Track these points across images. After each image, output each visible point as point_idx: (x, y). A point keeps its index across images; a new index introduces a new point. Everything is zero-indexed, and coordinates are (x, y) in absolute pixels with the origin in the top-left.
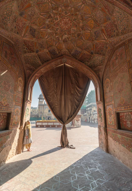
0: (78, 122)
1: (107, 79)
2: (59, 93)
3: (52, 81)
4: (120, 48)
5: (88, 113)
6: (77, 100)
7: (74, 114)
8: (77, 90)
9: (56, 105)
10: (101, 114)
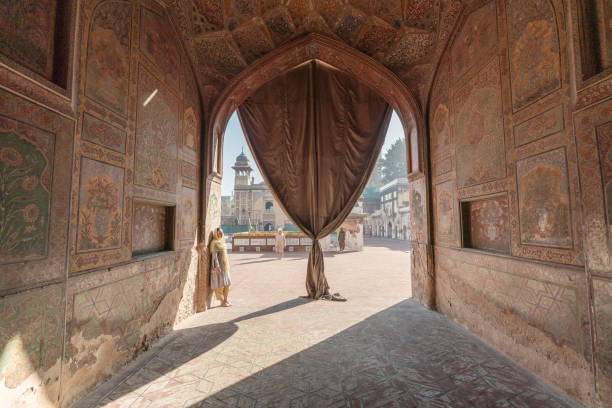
0: (354, 236)
1: (441, 106)
2: (300, 151)
3: (277, 116)
4: (483, 9)
5: (386, 211)
6: (352, 171)
7: (341, 210)
8: (353, 141)
9: (292, 185)
10: (421, 208)
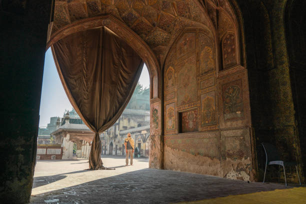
1: (170, 67)
2: (92, 78)
3: (78, 54)
8: (122, 76)
9: (86, 98)
10: (158, 117)
